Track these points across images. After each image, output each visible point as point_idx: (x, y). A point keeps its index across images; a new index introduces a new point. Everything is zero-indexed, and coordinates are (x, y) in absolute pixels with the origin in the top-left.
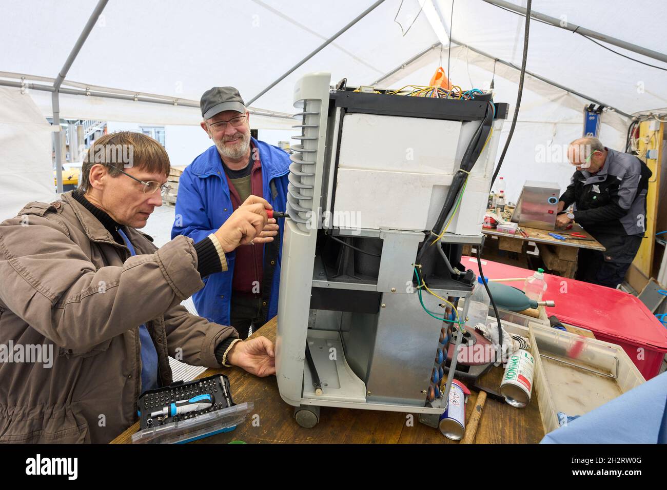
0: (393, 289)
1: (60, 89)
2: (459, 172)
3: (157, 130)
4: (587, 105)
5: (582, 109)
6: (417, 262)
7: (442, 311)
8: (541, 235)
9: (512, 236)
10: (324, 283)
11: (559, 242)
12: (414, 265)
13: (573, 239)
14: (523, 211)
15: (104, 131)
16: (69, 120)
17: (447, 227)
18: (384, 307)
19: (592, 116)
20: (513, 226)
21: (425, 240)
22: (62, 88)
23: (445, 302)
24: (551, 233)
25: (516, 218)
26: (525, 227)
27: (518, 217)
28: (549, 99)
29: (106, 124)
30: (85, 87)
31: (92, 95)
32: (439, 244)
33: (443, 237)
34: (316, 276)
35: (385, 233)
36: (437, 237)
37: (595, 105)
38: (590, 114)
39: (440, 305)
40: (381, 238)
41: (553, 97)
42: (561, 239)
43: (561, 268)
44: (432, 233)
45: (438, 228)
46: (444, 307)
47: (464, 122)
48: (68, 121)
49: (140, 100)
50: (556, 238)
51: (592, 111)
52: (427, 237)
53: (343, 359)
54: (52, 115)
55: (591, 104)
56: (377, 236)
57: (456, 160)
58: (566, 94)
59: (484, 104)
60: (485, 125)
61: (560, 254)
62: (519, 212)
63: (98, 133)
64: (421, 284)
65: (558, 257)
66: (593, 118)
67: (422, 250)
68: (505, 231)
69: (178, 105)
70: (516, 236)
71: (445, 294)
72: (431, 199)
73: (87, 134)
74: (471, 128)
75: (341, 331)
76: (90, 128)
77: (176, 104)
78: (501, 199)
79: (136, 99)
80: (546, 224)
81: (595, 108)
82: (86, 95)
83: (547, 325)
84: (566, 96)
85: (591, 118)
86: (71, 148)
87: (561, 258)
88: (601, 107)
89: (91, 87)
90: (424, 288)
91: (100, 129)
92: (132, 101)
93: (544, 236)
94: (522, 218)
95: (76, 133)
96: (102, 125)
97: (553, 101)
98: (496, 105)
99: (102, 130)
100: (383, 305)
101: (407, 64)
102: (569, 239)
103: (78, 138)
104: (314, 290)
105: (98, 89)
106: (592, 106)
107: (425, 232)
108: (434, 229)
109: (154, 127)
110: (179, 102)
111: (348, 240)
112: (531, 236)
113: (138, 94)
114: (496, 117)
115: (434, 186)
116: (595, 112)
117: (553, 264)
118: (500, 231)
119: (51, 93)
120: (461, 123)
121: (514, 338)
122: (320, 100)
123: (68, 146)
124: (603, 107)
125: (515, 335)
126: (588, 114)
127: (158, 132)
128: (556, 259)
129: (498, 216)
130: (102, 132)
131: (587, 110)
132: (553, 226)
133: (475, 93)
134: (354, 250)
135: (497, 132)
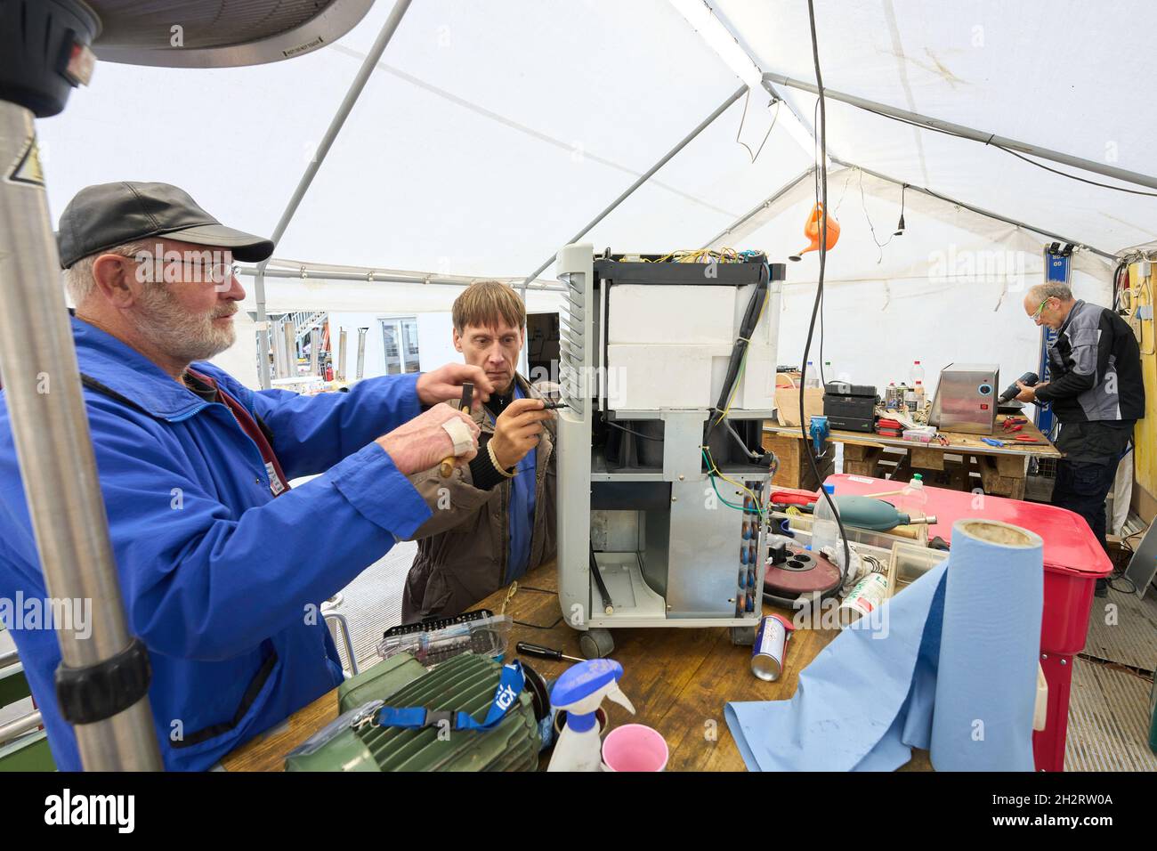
0: (681, 477)
1: (266, 272)
2: (739, 340)
3: (404, 324)
4: (1048, 245)
5: (1042, 251)
6: (705, 444)
7: (741, 500)
8: (968, 441)
9: (925, 445)
10: (603, 477)
11: (994, 449)
12: (702, 447)
13: (1015, 444)
14: (944, 411)
15: (324, 329)
16: (272, 314)
17: (733, 402)
18: (674, 500)
19: (1057, 260)
20: (929, 431)
21: (710, 418)
22: (268, 270)
23: (742, 489)
24: (985, 438)
25: (935, 420)
26: (949, 432)
27: (938, 417)
28: (991, 238)
29: (326, 318)
30: (300, 266)
31: (309, 277)
32: (726, 421)
33: (730, 414)
34: (594, 469)
35: (665, 414)
36: (722, 414)
37: (1059, 245)
38: (1054, 257)
39: (737, 493)
40: (662, 419)
41: (997, 235)
42: (998, 445)
43: (1003, 490)
44: (717, 410)
45: (723, 403)
46: (741, 495)
47: (740, 286)
48: (271, 316)
49: (376, 279)
50: (990, 445)
51: (1056, 253)
52: (712, 414)
53: (641, 580)
54: (256, 308)
55: (1054, 243)
56: (658, 418)
57: (735, 328)
58: (1017, 230)
59: (757, 266)
60: (760, 288)
61: (1000, 468)
62: (938, 410)
63: (315, 333)
64: (712, 468)
65: (997, 472)
66: (1060, 264)
67: (709, 429)
68: (915, 438)
69: (431, 283)
70: (932, 445)
71: (739, 479)
72: (712, 372)
73: (298, 335)
74: (748, 292)
75: (638, 552)
76: (303, 325)
77: (427, 282)
78: (911, 393)
79: (370, 279)
80: (980, 425)
81: (1061, 248)
82: (301, 277)
83: (922, 546)
84: (1016, 232)
85: (1055, 264)
86: (277, 358)
87: (1002, 474)
88: (1069, 248)
89: (307, 266)
90: (715, 474)
91: (318, 326)
92: (365, 282)
93: (973, 442)
94: (944, 419)
95: (283, 333)
96: (320, 320)
97: (996, 241)
98: (771, 266)
99: (321, 327)
100: (673, 498)
101: (772, 200)
102: (1011, 444)
103: (287, 341)
104: (594, 485)
105: (315, 267)
106: (1055, 246)
107: (710, 410)
108: (718, 405)
109: (399, 319)
110: (432, 278)
111: (628, 425)
112: (953, 443)
113: (373, 271)
114: (771, 279)
115: (714, 358)
116: (1062, 254)
117: (992, 485)
118: (907, 439)
119: (253, 277)
120: (735, 287)
121: (867, 560)
122: (584, 273)
123: (271, 356)
124: (1073, 246)
125: (867, 556)
126: (1051, 258)
127: (407, 326)
128: (995, 477)
129: (906, 417)
130: (320, 330)
131: (1049, 253)
132: (989, 429)
133: (749, 255)
134: (636, 436)
135: (774, 295)
